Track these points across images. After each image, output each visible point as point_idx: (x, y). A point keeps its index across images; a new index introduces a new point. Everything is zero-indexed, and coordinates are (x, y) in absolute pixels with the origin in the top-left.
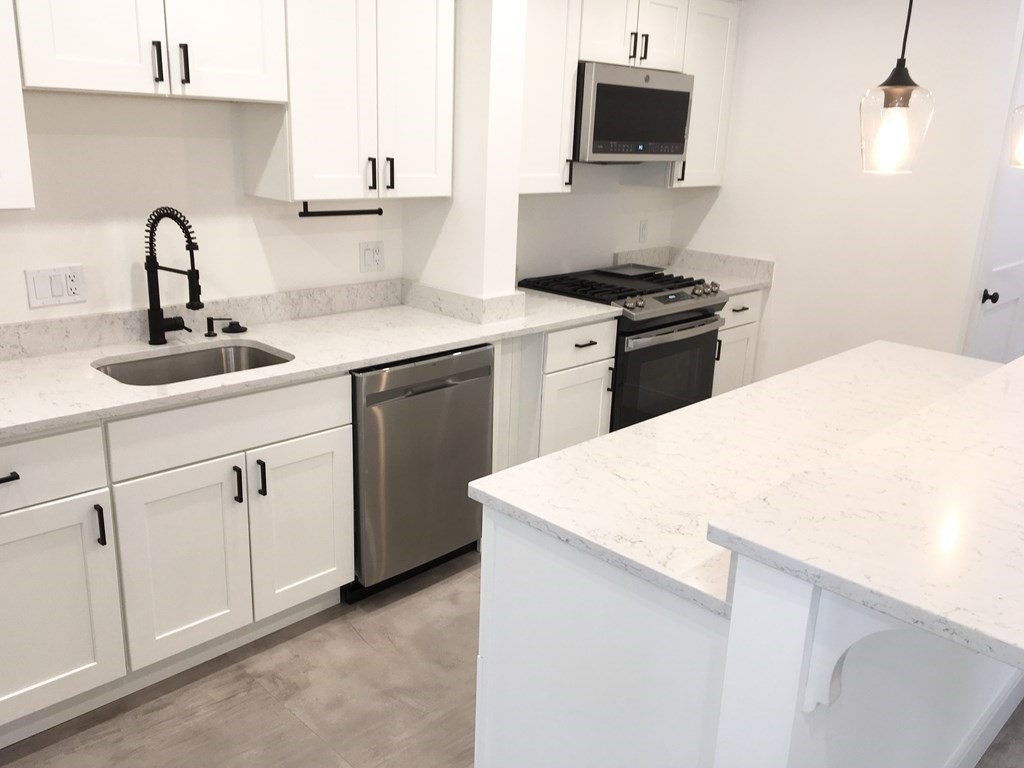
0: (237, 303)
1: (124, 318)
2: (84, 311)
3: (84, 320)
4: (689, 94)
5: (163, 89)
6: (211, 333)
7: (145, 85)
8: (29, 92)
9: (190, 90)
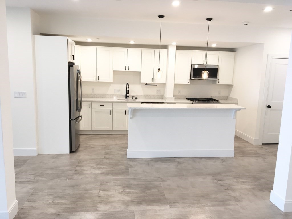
0: (137, 95)
1: (124, 95)
2: (120, 94)
3: (119, 95)
4: (217, 69)
5: (126, 70)
6: (133, 98)
7: (124, 70)
8: (113, 71)
9: (129, 70)
